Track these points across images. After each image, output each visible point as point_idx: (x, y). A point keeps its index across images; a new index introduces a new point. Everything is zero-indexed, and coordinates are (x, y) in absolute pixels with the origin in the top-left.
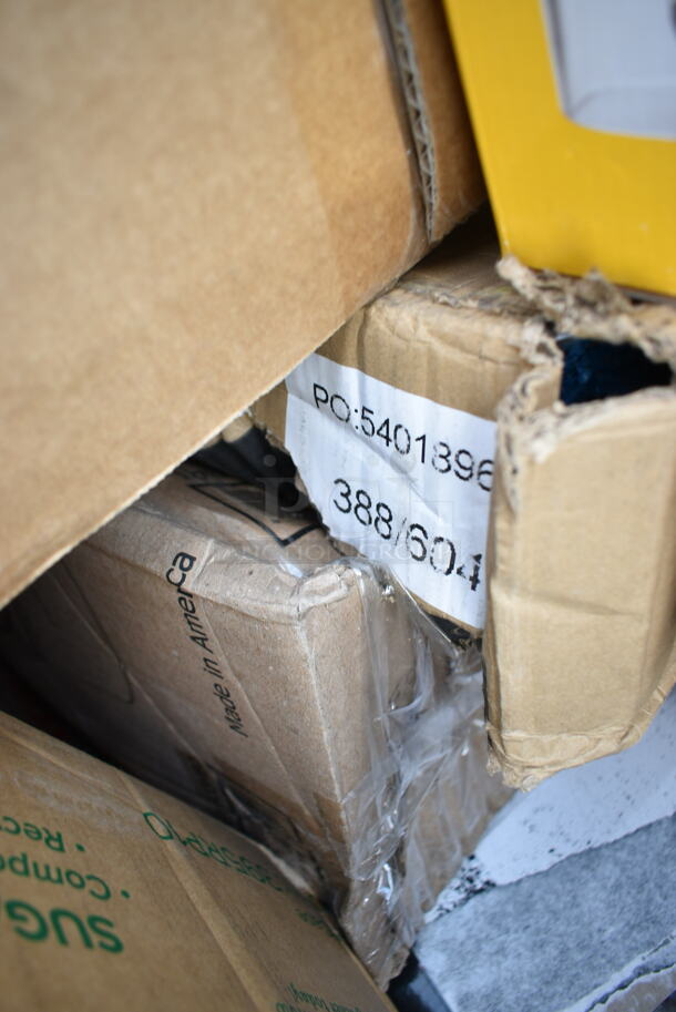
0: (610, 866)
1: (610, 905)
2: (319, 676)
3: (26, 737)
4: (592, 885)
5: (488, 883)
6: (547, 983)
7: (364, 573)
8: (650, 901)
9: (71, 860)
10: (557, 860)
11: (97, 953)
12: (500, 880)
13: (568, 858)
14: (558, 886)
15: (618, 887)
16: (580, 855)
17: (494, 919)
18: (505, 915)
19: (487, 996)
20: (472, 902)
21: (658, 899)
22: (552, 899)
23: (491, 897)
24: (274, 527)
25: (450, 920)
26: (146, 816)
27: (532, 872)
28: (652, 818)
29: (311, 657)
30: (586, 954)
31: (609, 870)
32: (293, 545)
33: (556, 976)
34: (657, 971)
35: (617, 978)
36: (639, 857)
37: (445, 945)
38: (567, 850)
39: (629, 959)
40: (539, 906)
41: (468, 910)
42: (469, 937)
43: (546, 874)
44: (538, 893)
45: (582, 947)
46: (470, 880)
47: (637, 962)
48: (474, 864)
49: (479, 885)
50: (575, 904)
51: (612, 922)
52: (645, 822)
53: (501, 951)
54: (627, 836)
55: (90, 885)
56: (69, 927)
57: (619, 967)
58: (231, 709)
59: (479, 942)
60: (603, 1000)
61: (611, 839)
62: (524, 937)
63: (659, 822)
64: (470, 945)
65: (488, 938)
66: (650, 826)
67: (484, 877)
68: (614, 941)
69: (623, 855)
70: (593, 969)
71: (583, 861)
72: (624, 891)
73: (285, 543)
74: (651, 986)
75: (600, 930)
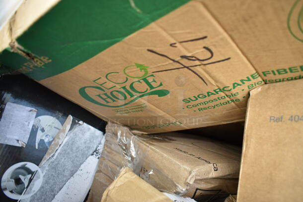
0: (67, 174)
1: (64, 166)
2: (177, 164)
3: (212, 123)
4: (70, 168)
5: (93, 155)
6: (73, 142)
7: (182, 190)
8: (56, 172)
9: (196, 109)
10: (80, 169)
11: (187, 98)
12: (91, 157)
13: (77, 170)
14: (78, 163)
15: (64, 171)
16: (74, 173)
17: (89, 148)
18: (87, 150)
19: (85, 132)
20: (95, 149)
21: (54, 174)
22: (78, 159)
23: (91, 152)
24: (201, 192)
25: (98, 143)
26: (181, 124)
27: (85, 163)
28: (60, 192)
29: (182, 166)
30: (67, 152)
31: (67, 173)
32: (195, 190)
33: (72, 144)
34: (50, 158)
35: (58, 151)
36: (61, 181)
37: (97, 137)
38: (78, 172)
39: (57, 157)
40: (80, 156)
41: (95, 147)
42: (93, 141)
43: (81, 164)
44: (82, 159)
45: (68, 153)
46: (97, 153)
47: (55, 157)
48: (98, 157)
49: (95, 153)
50: (73, 162)
51: (63, 162)
52: (61, 190)
53: (85, 143)
54: (65, 184)
55: (191, 107)
56: (194, 99)
57: (59, 153)
58: (181, 151)
59: (91, 142)
60: (60, 145)
61: (69, 181)
62: (82, 148)
63: (58, 192)
64: (92, 140)
65: (89, 144)
66: (60, 190)
67: (94, 155)
68: (62, 159)
69: (65, 179)
70: (65, 150)
71: (74, 172)
72: (62, 171)
73: (197, 189)
74: (50, 154)
75: (65, 159)
